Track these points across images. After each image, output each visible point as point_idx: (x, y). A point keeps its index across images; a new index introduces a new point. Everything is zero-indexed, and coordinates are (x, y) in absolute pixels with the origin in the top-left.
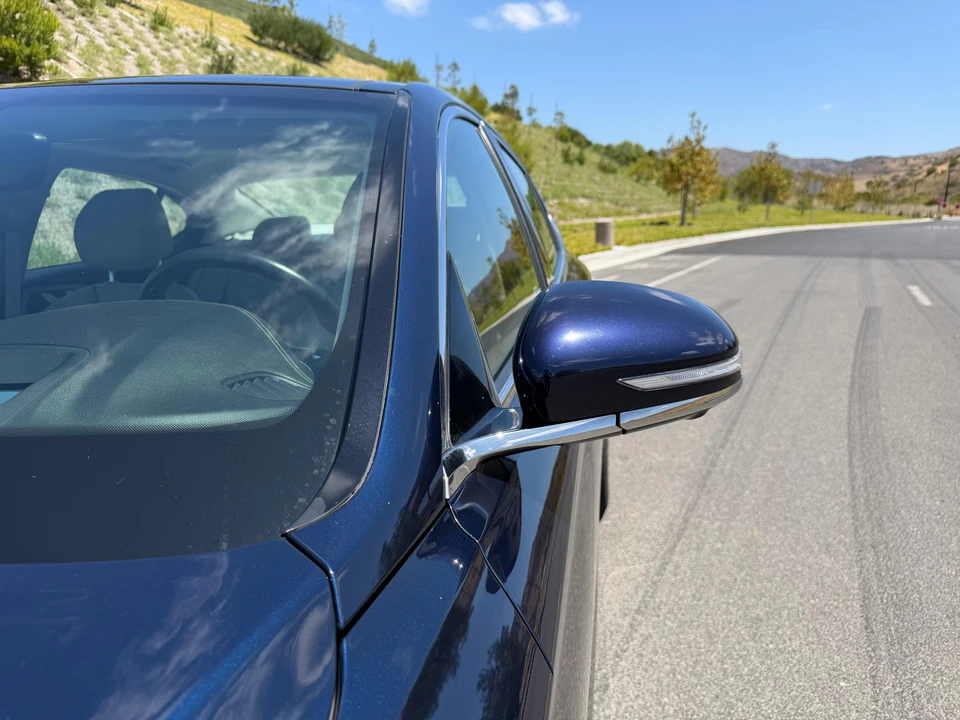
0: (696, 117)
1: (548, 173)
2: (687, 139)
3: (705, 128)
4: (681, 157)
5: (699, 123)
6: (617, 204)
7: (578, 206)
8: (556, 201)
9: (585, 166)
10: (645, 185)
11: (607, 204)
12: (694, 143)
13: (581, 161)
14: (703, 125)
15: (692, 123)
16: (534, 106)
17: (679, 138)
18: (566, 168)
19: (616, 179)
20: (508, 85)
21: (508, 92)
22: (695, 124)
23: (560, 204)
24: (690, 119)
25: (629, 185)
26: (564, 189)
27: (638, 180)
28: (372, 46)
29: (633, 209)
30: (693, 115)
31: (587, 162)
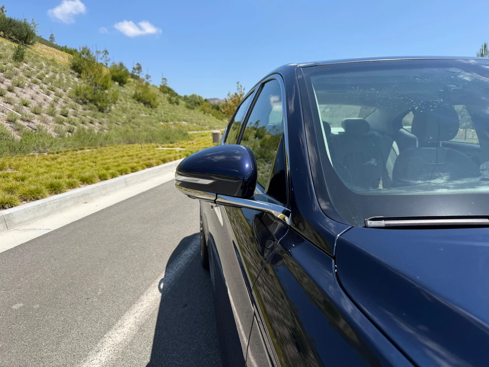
0: (239, 84)
1: (164, 108)
2: (236, 94)
3: (244, 89)
4: (235, 103)
5: (241, 86)
6: (199, 124)
7: (183, 125)
8: (172, 122)
9: (179, 106)
10: (208, 115)
11: (195, 124)
12: (240, 96)
13: (178, 104)
14: (243, 88)
15: (238, 86)
16: (149, 75)
17: (232, 93)
18: (171, 106)
19: (195, 112)
20: (136, 63)
21: (136, 66)
22: (239, 87)
23: (175, 124)
24: (237, 85)
25: (201, 115)
26: (174, 117)
27: (204, 113)
28: (52, 38)
29: (207, 127)
30: (238, 83)
31: (180, 104)
